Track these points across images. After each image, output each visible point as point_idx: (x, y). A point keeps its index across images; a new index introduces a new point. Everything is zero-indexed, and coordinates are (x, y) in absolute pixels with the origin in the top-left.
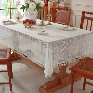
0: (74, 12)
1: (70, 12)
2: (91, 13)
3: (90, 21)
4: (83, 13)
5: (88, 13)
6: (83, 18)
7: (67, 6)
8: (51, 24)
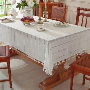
0: (69, 7)
1: (66, 8)
2: (86, 10)
3: (85, 17)
4: (79, 9)
5: (83, 9)
6: (79, 14)
7: (61, 2)
8: (47, 21)
